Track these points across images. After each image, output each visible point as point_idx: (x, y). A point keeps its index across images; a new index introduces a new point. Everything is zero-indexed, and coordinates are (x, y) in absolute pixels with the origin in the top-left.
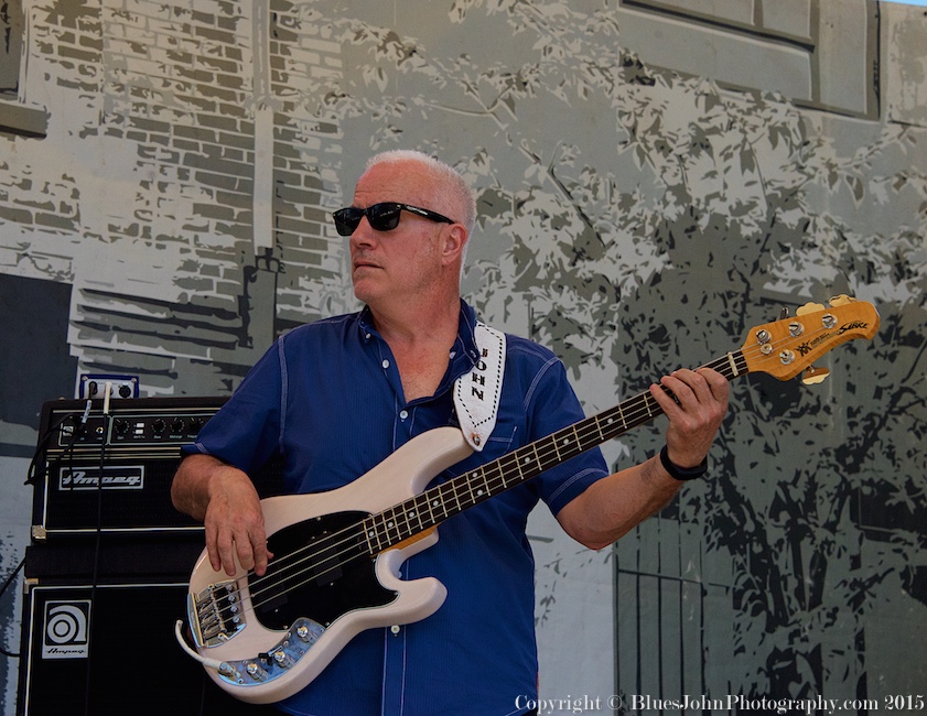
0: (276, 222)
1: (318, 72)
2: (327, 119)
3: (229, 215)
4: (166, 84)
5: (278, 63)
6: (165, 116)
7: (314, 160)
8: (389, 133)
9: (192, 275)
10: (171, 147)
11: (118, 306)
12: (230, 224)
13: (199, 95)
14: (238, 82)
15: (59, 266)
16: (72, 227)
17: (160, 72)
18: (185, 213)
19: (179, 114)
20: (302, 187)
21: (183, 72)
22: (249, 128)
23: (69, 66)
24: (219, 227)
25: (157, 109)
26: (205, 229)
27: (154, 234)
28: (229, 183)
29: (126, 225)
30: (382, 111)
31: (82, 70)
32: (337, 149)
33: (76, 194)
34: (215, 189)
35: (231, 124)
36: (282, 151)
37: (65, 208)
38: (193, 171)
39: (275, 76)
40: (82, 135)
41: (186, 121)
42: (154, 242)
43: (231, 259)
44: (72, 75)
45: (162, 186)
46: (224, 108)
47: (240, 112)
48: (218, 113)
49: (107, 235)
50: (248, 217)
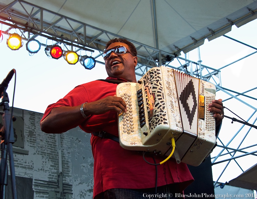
0: (62, 168)
1: (67, 144)
2: (69, 152)
3: (56, 167)
4: (46, 146)
5: (62, 143)
6: (45, 151)
7: (67, 158)
8: (78, 153)
9: (50, 176)
10: (46, 156)
11: (39, 182)
12: (56, 168)
13: (50, 148)
14: (56, 146)
15: (31, 175)
16: (33, 169)
17: (45, 144)
18: (49, 166)
19: (47, 151)
20: (66, 162)
21: (48, 144)
22: (58, 153)
23: (31, 144)
24: (54, 169)
25: (44, 150)
26: (52, 169)
27: (45, 170)
28: (55, 162)
29: (40, 169)
30: (76, 150)
31: (33, 144)
32: (70, 156)
33: (33, 164)
34: (53, 163)
35: (55, 152)
36: (63, 157)
37: (32, 166)
38: (50, 160)
39: (61, 145)
40: (34, 154)
41: (48, 152)
42: (45, 171)
43: (56, 174)
44: (32, 145)
45: (46, 162)
46: (54, 150)
47: (56, 150)
48: (53, 151)
49: (38, 170)
50: (58, 167)
